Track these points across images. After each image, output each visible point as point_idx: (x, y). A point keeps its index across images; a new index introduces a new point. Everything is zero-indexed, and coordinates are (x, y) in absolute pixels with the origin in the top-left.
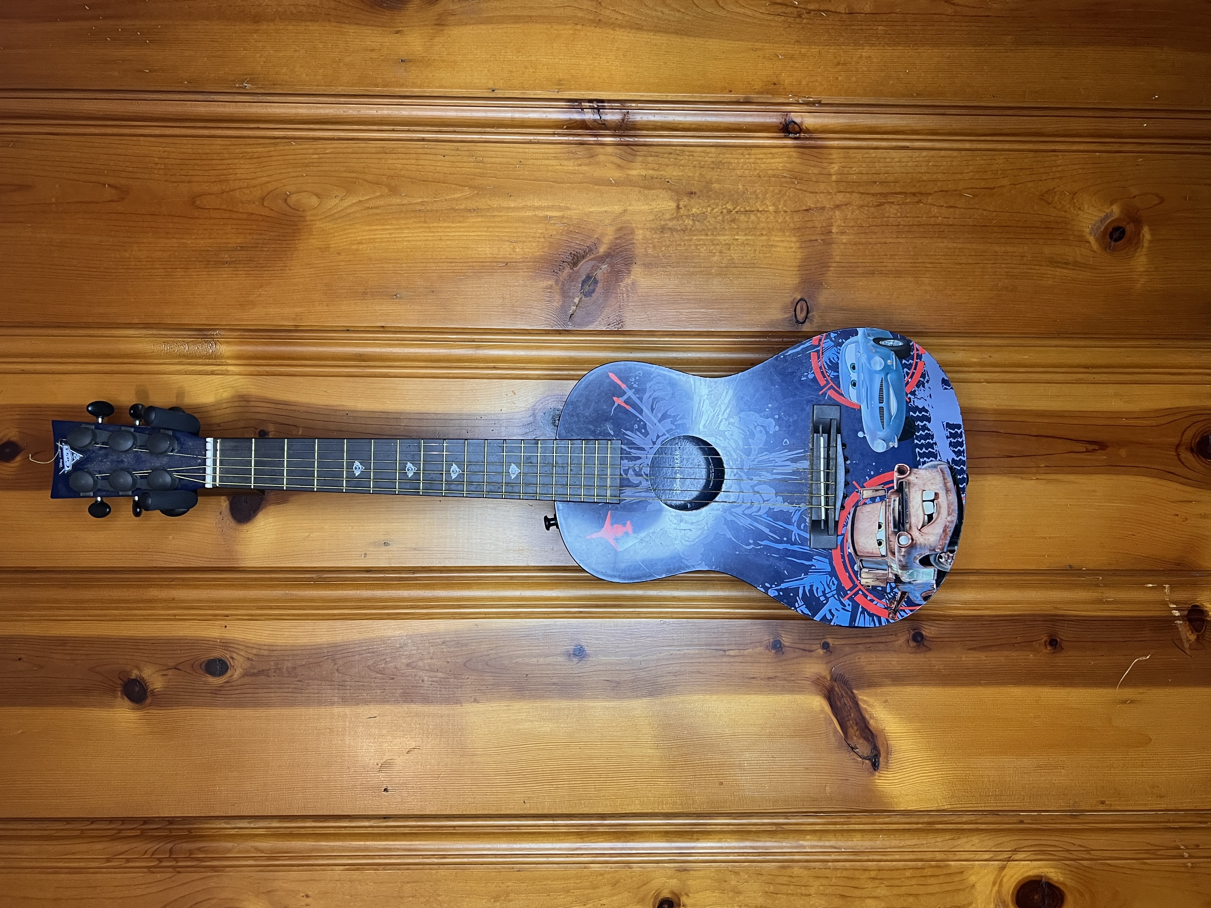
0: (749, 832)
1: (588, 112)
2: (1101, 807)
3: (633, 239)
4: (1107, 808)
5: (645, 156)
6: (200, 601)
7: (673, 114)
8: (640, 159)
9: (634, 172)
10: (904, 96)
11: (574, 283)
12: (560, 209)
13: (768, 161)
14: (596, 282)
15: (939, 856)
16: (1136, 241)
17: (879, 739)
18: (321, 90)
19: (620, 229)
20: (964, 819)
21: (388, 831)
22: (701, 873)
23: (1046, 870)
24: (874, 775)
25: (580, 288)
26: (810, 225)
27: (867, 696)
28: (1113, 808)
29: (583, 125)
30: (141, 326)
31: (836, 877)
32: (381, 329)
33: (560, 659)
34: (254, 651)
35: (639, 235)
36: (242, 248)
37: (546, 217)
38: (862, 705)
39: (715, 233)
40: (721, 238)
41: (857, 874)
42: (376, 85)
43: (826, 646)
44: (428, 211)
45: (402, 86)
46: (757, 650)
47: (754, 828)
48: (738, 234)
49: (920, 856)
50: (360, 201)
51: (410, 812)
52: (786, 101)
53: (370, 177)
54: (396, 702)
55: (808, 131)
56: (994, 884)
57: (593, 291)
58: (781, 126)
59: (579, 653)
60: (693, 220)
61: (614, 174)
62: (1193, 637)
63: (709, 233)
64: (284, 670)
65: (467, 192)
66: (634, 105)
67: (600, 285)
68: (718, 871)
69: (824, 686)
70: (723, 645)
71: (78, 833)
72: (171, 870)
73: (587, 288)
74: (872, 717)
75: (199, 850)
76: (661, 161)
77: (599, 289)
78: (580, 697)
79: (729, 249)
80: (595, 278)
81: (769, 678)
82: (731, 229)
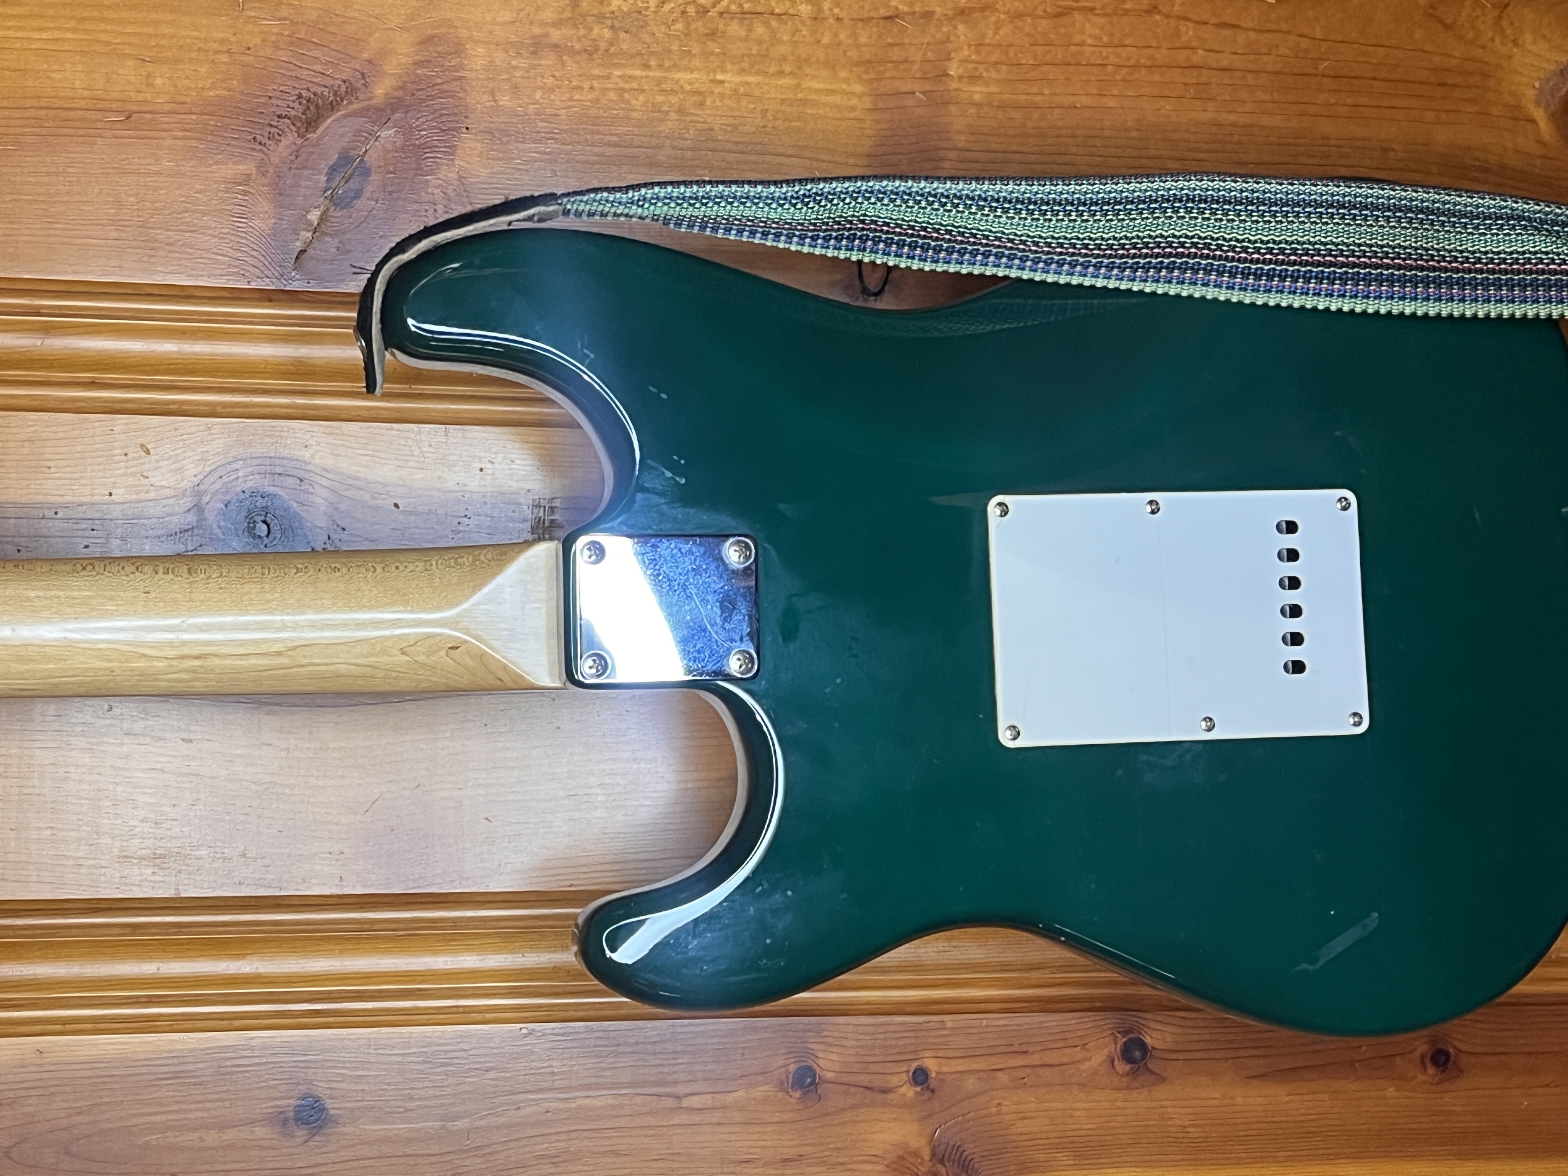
3: (461, 67)
11: (306, 173)
14: (365, 170)
19: (427, 41)
25: (322, 185)
26: (896, 54)
33: (260, 1132)
35: (477, 57)
39: (667, 63)
40: (682, 76)
43: (920, 1077)
46: (757, 1092)
48: (722, 69)
57: (358, 194)
59: (311, 1115)
60: (612, 27)
63: (652, 63)
67: (375, 179)
70: (676, 1083)
73: (340, 185)
77: (373, 188)
79: (702, 104)
80: (362, 160)
81: (785, 1160)
82: (707, 55)
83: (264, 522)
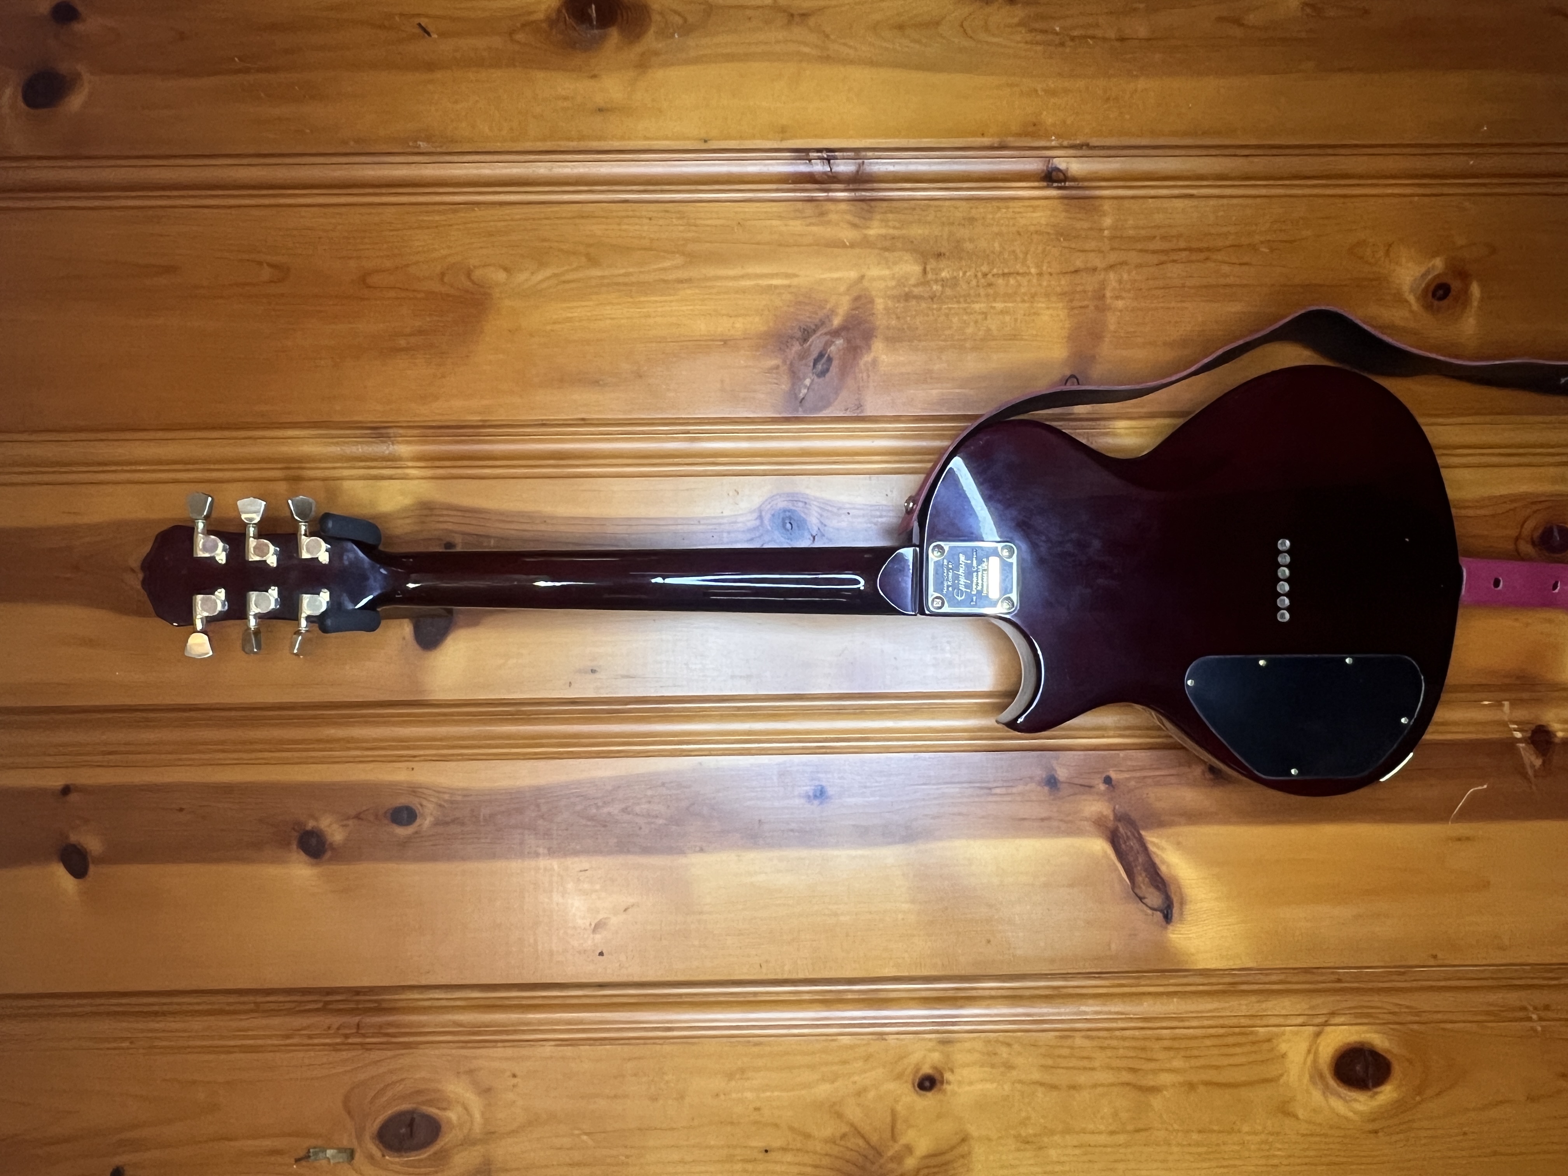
0: (1021, 997)
1: (817, 164)
2: (1432, 962)
3: (873, 309)
4: (1440, 962)
5: (886, 212)
6: (381, 740)
7: (916, 163)
8: (878, 217)
9: (872, 232)
10: (1186, 134)
11: (804, 362)
12: (787, 276)
13: (1029, 215)
14: (830, 360)
15: (1243, 1021)
16: (1464, 298)
17: (1172, 888)
18: (507, 146)
19: (857, 299)
20: (1274, 978)
21: (605, 1001)
22: (967, 1045)
23: (1368, 1035)
24: (1166, 928)
25: (811, 368)
26: (1079, 288)
27: (1157, 837)
28: (1447, 962)
29: (810, 179)
30: (307, 425)
31: (1124, 1048)
32: (582, 422)
33: (798, 801)
34: (447, 797)
35: (880, 304)
36: (420, 332)
37: (770, 287)
38: (1152, 848)
39: (969, 300)
40: (977, 307)
41: (1148, 1044)
42: (569, 139)
43: (1108, 780)
44: (633, 283)
45: (600, 138)
46: (1028, 788)
47: (1027, 993)
48: (995, 301)
49: (1221, 1022)
50: (555, 275)
51: (631, 979)
52: (1048, 144)
53: (565, 247)
54: (610, 853)
55: (1074, 179)
56: (1309, 1051)
57: (828, 370)
58: (1043, 175)
59: (820, 794)
60: (943, 286)
61: (848, 234)
62: (1538, 762)
63: (962, 300)
64: (481, 817)
65: (679, 260)
66: (870, 154)
67: (835, 363)
68: (988, 1042)
69: (1107, 827)
70: (988, 782)
71: (252, 1006)
72: (359, 1047)
73: (819, 367)
74: (1163, 862)
75: (390, 1024)
76: (902, 217)
77: (834, 369)
78: (824, 845)
79: (986, 319)
80: (829, 355)
81: (1042, 820)
82: (987, 295)
83: (790, 523)
